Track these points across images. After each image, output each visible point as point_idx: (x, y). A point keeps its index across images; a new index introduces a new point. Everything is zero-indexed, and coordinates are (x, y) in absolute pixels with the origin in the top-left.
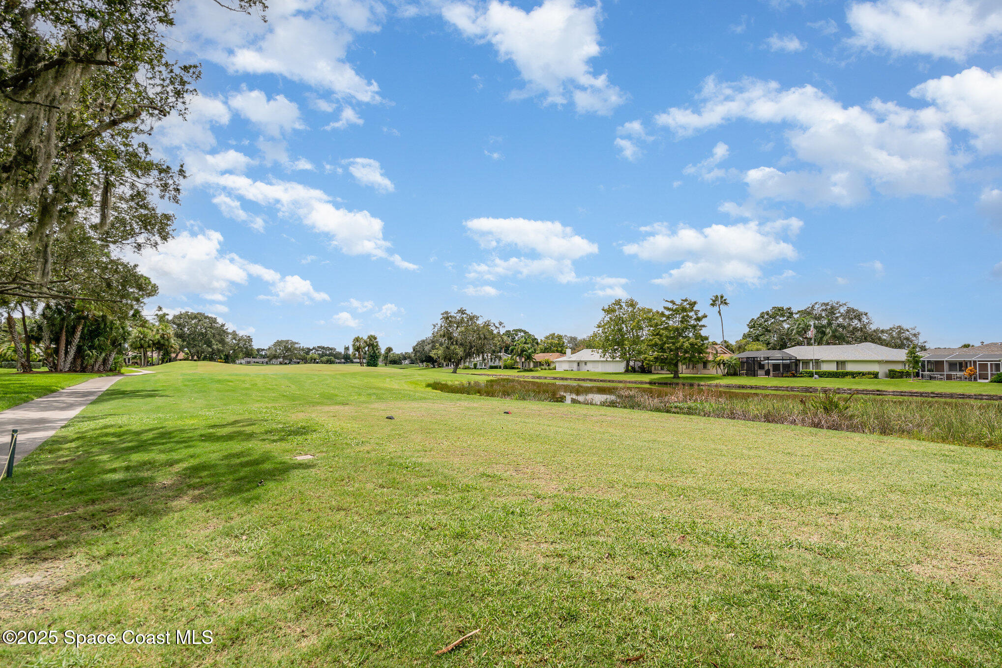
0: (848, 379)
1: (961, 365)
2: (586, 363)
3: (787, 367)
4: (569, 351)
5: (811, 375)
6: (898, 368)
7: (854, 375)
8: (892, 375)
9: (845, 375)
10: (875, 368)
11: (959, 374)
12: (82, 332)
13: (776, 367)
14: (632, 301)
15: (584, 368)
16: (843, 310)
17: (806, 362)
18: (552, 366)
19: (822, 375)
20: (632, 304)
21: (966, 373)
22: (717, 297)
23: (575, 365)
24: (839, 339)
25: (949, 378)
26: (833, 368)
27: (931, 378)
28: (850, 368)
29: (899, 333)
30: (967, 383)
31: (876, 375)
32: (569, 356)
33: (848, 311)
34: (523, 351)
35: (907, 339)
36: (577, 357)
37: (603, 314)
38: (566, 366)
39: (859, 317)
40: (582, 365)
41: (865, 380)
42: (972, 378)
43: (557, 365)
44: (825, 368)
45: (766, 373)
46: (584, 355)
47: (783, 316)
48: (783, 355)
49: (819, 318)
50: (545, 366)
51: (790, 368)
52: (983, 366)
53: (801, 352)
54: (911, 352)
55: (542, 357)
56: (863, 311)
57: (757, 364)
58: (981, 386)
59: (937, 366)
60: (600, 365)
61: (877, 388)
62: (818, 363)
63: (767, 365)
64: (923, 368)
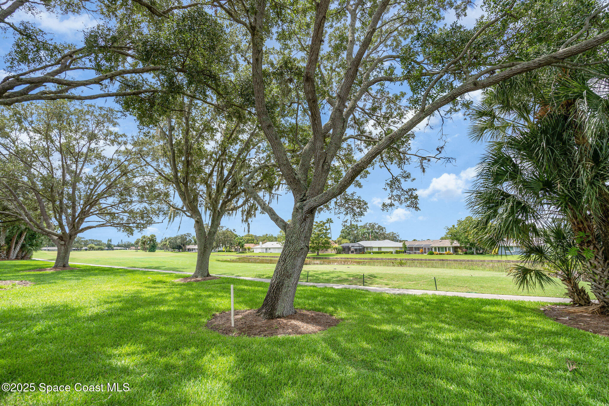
0: (383, 254)
1: (418, 249)
2: (270, 249)
3: (360, 250)
4: (261, 243)
5: (370, 253)
6: (398, 250)
7: (384, 253)
8: (397, 252)
9: (381, 253)
10: (391, 250)
11: (418, 252)
12: (26, 236)
13: (356, 250)
15: (269, 251)
16: (376, 226)
17: (367, 248)
18: (251, 250)
19: (374, 253)
21: (420, 252)
22: (328, 219)
23: (265, 250)
24: (376, 238)
25: (415, 253)
26: (377, 250)
27: (410, 253)
28: (383, 250)
29: (393, 235)
30: (421, 255)
31: (392, 253)
32: (261, 245)
33: (378, 227)
34: (240, 243)
35: (395, 237)
36: (265, 246)
38: (260, 250)
39: (382, 229)
40: (268, 250)
41: (388, 254)
42: (422, 253)
43: (255, 250)
44: (374, 250)
45: (352, 252)
46: (269, 244)
47: (354, 228)
48: (357, 245)
49: (368, 229)
50: (247, 250)
51: (362, 250)
52: (425, 249)
53: (365, 243)
54: (404, 244)
55: (247, 246)
56: (383, 226)
57: (349, 249)
58: (426, 256)
59: (411, 249)
60: (277, 250)
61: (393, 257)
62: (371, 248)
63: (352, 249)
64: (407, 250)
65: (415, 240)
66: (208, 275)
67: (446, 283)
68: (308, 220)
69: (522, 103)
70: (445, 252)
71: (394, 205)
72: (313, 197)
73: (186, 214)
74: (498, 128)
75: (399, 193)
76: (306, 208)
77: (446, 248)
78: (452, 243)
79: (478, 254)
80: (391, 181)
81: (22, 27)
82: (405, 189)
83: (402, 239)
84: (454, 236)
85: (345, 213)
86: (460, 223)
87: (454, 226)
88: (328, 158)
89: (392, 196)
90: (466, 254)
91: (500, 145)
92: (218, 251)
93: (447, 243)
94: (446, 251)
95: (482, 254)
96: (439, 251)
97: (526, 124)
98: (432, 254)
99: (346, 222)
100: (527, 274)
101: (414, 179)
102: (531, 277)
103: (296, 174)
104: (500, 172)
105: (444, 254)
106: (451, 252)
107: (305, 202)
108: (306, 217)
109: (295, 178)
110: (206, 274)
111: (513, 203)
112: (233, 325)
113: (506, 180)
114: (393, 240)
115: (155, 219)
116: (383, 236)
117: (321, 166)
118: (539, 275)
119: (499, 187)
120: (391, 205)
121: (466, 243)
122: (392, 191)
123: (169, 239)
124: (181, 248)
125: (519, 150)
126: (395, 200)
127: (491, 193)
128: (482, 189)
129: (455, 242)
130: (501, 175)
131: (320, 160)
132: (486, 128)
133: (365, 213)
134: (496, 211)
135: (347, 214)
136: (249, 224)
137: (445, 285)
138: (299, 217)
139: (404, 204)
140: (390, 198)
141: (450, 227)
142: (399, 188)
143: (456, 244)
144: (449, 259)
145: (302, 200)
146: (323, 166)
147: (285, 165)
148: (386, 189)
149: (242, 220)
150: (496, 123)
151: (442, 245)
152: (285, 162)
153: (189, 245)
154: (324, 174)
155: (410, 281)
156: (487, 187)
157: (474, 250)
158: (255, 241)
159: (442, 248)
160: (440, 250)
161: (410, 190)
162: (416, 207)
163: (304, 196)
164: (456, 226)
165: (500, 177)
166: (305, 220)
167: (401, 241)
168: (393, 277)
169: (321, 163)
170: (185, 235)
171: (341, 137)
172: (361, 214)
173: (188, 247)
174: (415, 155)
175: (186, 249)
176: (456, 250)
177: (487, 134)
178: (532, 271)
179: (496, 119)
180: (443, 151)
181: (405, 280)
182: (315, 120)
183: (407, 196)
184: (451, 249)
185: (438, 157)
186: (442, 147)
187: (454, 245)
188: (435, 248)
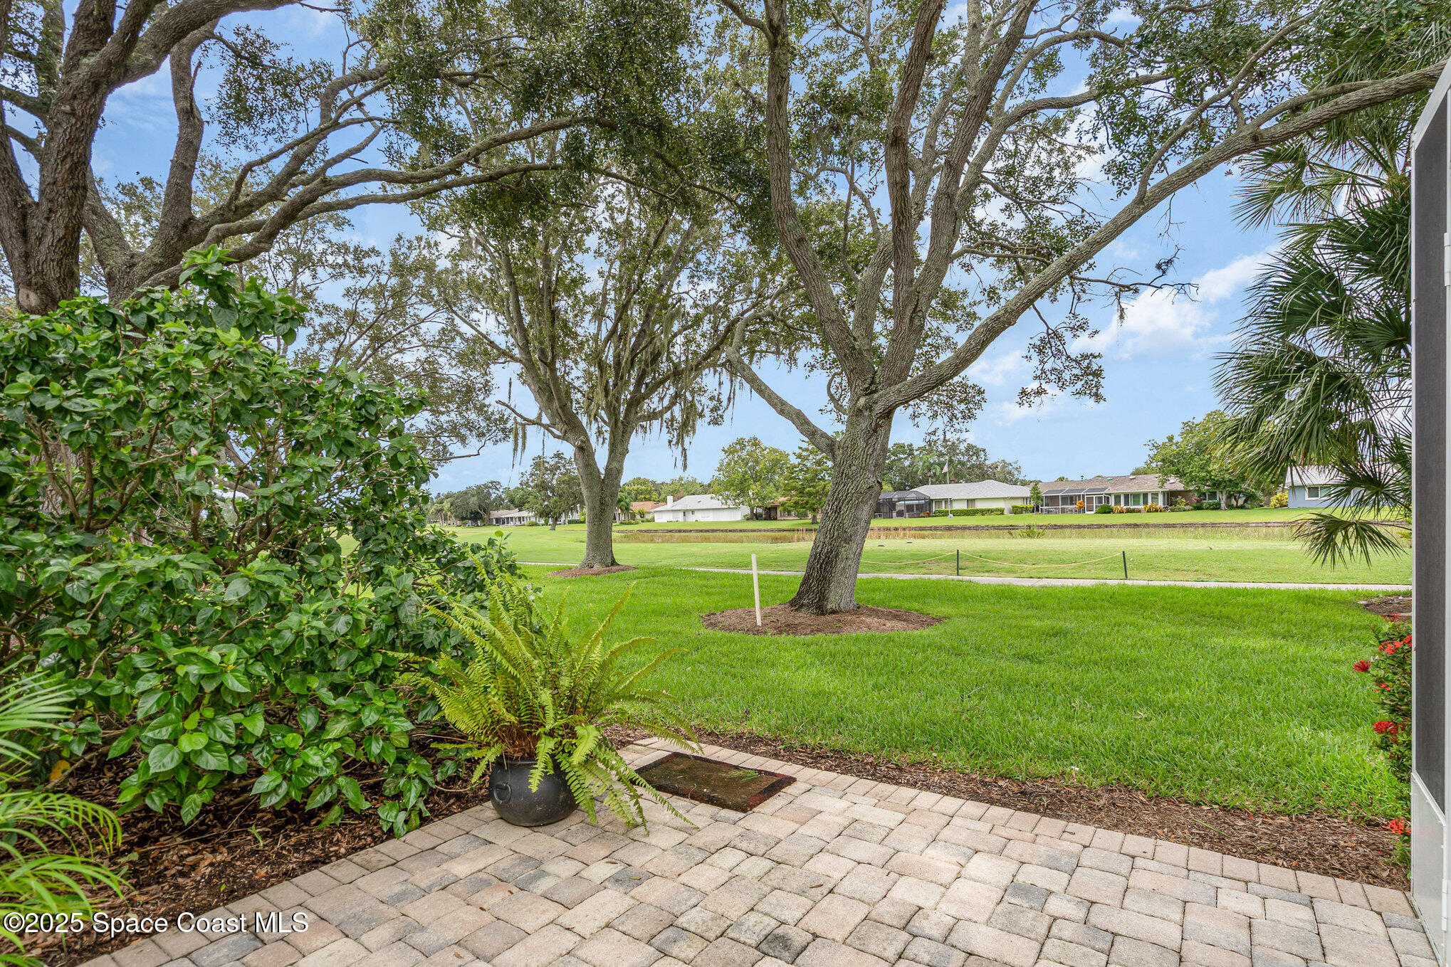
0: (979, 516)
1: (1070, 500)
2: (693, 512)
3: (920, 507)
4: (670, 498)
5: (945, 514)
6: (1020, 504)
7: (983, 512)
8: (1016, 510)
9: (974, 513)
10: (1000, 505)
11: (1070, 507)
13: (910, 508)
14: (755, 439)
15: (692, 517)
16: (962, 447)
17: (939, 501)
18: (648, 517)
19: (956, 513)
20: (755, 443)
21: (1076, 507)
23: (681, 515)
24: (960, 476)
25: (1063, 511)
26: (963, 506)
27: (1049, 512)
28: (979, 506)
29: (1004, 467)
30: (1077, 515)
31: (1001, 512)
32: (671, 504)
33: (967, 450)
35: (1010, 473)
36: (680, 505)
37: (723, 455)
38: (669, 517)
39: (977, 453)
40: (690, 515)
41: (993, 516)
42: (1081, 510)
43: (656, 516)
44: (957, 507)
45: (900, 514)
46: (689, 502)
47: (904, 453)
48: (913, 495)
49: (941, 455)
50: (638, 517)
51: (925, 508)
52: (1090, 500)
53: (929, 491)
54: (1035, 489)
55: (636, 507)
56: (979, 446)
57: (891, 505)
58: (1090, 517)
59: (1052, 500)
60: (711, 513)
61: (1004, 523)
62: (948, 501)
63: (900, 506)
64: (1043, 501)
65: (1061, 479)
66: (614, 563)
67: (1148, 565)
68: (881, 431)
69: (1380, 122)
70: (1141, 507)
71: (1044, 392)
72: (890, 385)
73: (552, 432)
74: (1312, 189)
75: (1059, 364)
76: (878, 409)
77: (1145, 495)
78: (1163, 482)
79: (1230, 507)
80: (1042, 340)
81: (239, 41)
82: (1073, 357)
83: (1027, 479)
84: (1170, 462)
85: (930, 414)
86: (1189, 428)
87: (1171, 439)
88: (923, 300)
89: (1043, 371)
90: (1199, 508)
91: (1312, 231)
92: (570, 522)
93: (1151, 484)
94: (1145, 502)
95: (1242, 507)
96: (1127, 503)
97: (1385, 177)
98: (1108, 511)
99: (934, 433)
100: (1334, 532)
101: (1096, 332)
102: (1346, 537)
103: (855, 340)
104: (1300, 306)
105: (1139, 511)
106: (1160, 504)
107: (876, 396)
108: (878, 426)
109: (854, 348)
110: (609, 560)
111: (1320, 376)
112: (759, 623)
113: (1313, 324)
114: (1005, 480)
115: (455, 448)
116: (978, 471)
117: (907, 320)
118: (1365, 532)
119: (1294, 340)
120: (1040, 392)
121: (1203, 480)
122: (1042, 362)
123: (447, 497)
124: (481, 518)
125: (1352, 251)
126: (1049, 381)
127: (1272, 357)
128: (1255, 347)
129: (1172, 479)
130: (1301, 313)
131: (905, 306)
132: (1281, 191)
133: (977, 412)
134: (1280, 396)
135: (935, 416)
136: (684, 450)
137: (1147, 569)
138: (864, 426)
139: (1071, 389)
140: (1036, 378)
141: (1161, 440)
142: (1058, 354)
143: (1175, 483)
144: (1151, 522)
145: (869, 392)
146: (911, 320)
147: (833, 321)
148: (1028, 358)
149: (670, 442)
150: (1308, 179)
151: (1135, 490)
152: (834, 316)
153: (498, 509)
154: (912, 337)
155: (1063, 562)
156: (1264, 344)
157: (1222, 498)
158: (655, 495)
159: (1136, 496)
160: (1131, 500)
161: (1085, 357)
162: (1096, 395)
163: (872, 383)
164: (1177, 439)
165: (1297, 319)
166: (875, 431)
167: (1024, 483)
168: (1023, 558)
169: (908, 313)
170: (486, 486)
171: (949, 253)
172: (968, 416)
173: (495, 514)
174: (1106, 282)
175: (491, 520)
176: (1172, 498)
177: (1284, 207)
178: (1351, 524)
179: (1307, 168)
180: (1170, 271)
181: (1050, 561)
182: (900, 224)
183: (1077, 371)
184: (1160, 497)
185: (1157, 283)
186: (1170, 262)
187: (1168, 487)
188: (1117, 497)
